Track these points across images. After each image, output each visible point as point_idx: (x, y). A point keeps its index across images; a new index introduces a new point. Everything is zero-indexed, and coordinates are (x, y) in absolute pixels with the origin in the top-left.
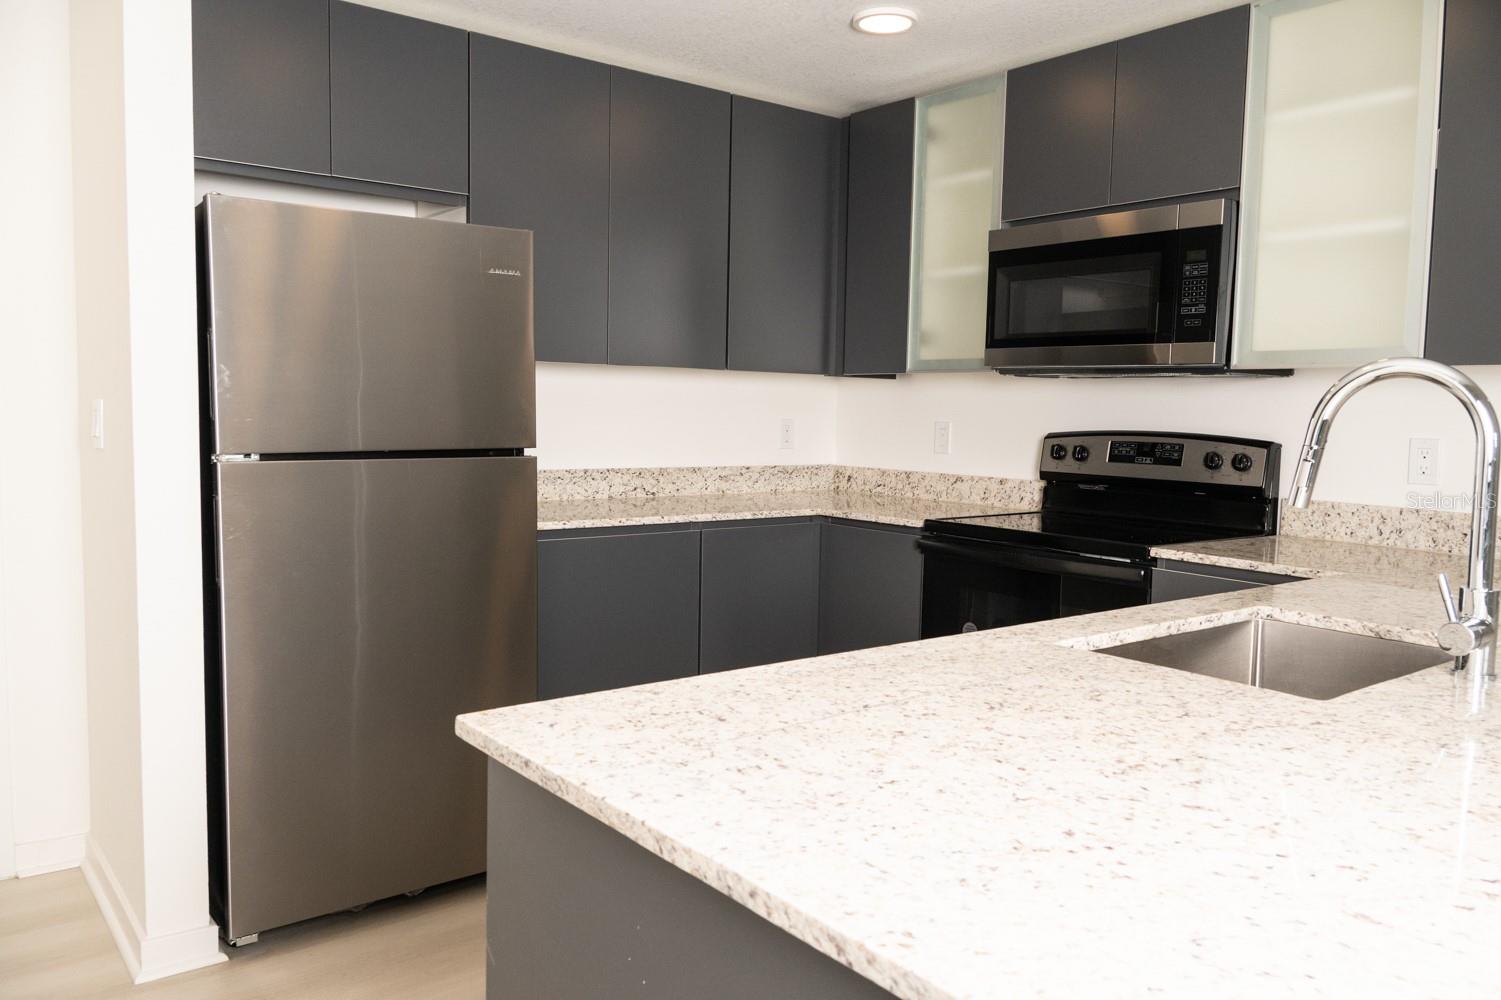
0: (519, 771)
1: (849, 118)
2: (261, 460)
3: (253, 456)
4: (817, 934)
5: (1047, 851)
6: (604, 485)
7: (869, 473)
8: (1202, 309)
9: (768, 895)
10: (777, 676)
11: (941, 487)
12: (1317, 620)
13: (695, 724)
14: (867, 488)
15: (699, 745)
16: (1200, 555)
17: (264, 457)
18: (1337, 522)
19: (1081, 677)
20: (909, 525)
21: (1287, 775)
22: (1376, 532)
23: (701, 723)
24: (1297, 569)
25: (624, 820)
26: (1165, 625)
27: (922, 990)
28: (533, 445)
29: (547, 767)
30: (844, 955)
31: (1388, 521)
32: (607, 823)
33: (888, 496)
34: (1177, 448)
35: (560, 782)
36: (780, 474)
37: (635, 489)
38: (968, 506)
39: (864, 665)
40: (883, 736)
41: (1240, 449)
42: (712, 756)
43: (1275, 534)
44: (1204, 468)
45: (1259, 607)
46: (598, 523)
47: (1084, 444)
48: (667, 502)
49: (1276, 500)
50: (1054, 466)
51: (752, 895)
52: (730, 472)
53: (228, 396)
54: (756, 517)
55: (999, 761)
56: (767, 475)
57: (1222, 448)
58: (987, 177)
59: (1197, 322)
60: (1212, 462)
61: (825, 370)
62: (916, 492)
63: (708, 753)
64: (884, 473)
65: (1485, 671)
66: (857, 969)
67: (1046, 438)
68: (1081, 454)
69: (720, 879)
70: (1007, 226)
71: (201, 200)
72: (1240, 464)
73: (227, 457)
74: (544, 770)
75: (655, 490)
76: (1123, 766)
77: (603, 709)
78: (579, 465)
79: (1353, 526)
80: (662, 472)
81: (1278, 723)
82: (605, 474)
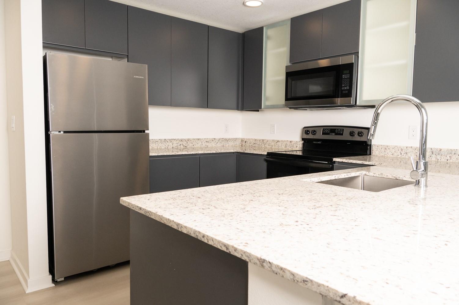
0: (138, 211)
1: (244, 33)
2: (64, 133)
3: (61, 132)
4: (221, 245)
5: (290, 225)
6: (171, 144)
7: (251, 140)
8: (348, 88)
9: (207, 236)
10: (217, 188)
11: (273, 144)
12: (379, 175)
13: (191, 199)
14: (251, 145)
15: (192, 203)
16: (348, 160)
17: (65, 132)
18: (388, 151)
19: (307, 188)
20: (263, 154)
21: (362, 208)
22: (400, 154)
23: (193, 198)
24: (375, 163)
25: (168, 221)
26: (334, 176)
27: (249, 256)
28: (148, 129)
29: (146, 209)
30: (228, 250)
31: (403, 150)
32: (163, 222)
33: (257, 147)
34: (342, 130)
35: (150, 213)
36: (225, 141)
37: (180, 145)
38: (281, 149)
39: (244, 185)
40: (246, 201)
41: (360, 130)
42: (195, 206)
43: (371, 155)
44: (349, 136)
45: (363, 172)
46: (168, 154)
47: (315, 130)
48: (190, 149)
49: (371, 145)
50: (306, 137)
51: (203, 237)
52: (209, 140)
53: (54, 113)
54: (217, 152)
55: (280, 206)
56: (220, 141)
57: (355, 130)
58: (285, 50)
59: (347, 92)
60: (352, 134)
61: (238, 109)
62: (265, 145)
63: (194, 205)
64: (256, 140)
65: (424, 185)
66: (232, 253)
67: (304, 128)
68: (314, 132)
69: (194, 234)
70: (291, 64)
71: (45, 54)
72: (360, 134)
73: (53, 132)
74: (145, 210)
75: (186, 145)
76: (315, 207)
77: (164, 196)
78: (163, 138)
79: (393, 152)
80: (188, 140)
81: (362, 197)
82: (171, 140)
